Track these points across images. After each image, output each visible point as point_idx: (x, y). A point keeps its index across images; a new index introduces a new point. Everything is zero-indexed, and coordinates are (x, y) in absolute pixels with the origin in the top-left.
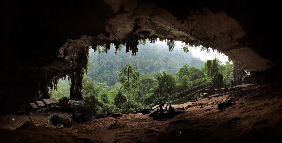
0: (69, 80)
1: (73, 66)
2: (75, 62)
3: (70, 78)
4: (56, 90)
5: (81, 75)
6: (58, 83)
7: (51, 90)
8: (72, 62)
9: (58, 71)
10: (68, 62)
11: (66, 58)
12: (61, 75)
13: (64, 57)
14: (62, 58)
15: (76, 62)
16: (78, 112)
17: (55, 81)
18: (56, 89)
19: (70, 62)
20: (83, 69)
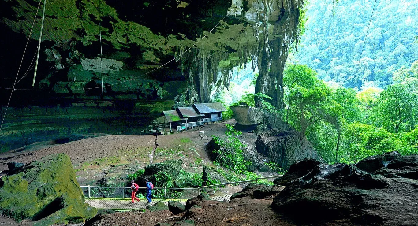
0: (253, 68)
1: (264, 33)
2: (269, 25)
3: (255, 63)
4: (228, 89)
5: (281, 53)
6: (230, 75)
7: (217, 89)
8: (261, 23)
9: (230, 50)
10: (252, 24)
11: (249, 16)
12: (236, 59)
13: (243, 13)
14: (237, 16)
15: (272, 23)
16: (270, 135)
17: (225, 72)
18: (227, 87)
19: (257, 24)
20: (289, 39)
